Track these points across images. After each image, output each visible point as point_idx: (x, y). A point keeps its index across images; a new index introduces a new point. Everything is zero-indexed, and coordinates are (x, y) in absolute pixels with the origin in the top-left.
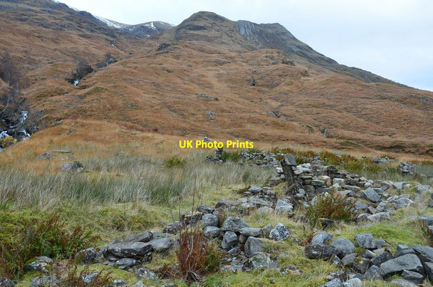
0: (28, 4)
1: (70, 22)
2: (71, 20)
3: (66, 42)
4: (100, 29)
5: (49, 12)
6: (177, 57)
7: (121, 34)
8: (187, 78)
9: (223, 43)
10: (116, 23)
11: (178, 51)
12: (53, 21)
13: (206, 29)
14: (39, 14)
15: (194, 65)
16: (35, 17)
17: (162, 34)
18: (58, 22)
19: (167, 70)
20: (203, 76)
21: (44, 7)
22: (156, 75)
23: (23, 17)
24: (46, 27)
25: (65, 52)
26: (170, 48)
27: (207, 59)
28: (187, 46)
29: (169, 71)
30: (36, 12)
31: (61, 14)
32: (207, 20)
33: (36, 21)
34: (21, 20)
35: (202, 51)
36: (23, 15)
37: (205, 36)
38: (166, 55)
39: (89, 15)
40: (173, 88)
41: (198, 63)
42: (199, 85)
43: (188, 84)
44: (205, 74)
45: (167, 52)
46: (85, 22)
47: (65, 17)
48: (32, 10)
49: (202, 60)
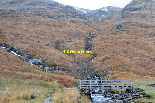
0: (41, 5)
1: (62, 13)
2: (62, 12)
3: (66, 26)
4: (78, 15)
5: (51, 8)
6: (129, 33)
7: (89, 17)
8: (138, 46)
9: (153, 17)
10: (84, 10)
11: (128, 29)
12: (54, 14)
13: (140, 9)
14: (47, 10)
15: (139, 37)
16: (45, 12)
17: (113, 15)
18: (56, 14)
19: (127, 43)
20: (146, 44)
21: (48, 6)
22: (122, 46)
23: (40, 13)
24: (51, 18)
25: (68, 33)
26: (123, 27)
27: (146, 33)
28: (132, 25)
29: (128, 43)
30: (45, 9)
31: (57, 9)
32: (140, 3)
33: (46, 15)
34: (40, 15)
35: (141, 27)
36: (39, 12)
37: (140, 14)
38: (122, 32)
39: (71, 8)
40: (133, 53)
41: (141, 36)
42: (145, 50)
43: (140, 50)
44: (147, 43)
45: (122, 30)
46: (69, 12)
47: (59, 11)
48: (43, 9)
49: (143, 33)
